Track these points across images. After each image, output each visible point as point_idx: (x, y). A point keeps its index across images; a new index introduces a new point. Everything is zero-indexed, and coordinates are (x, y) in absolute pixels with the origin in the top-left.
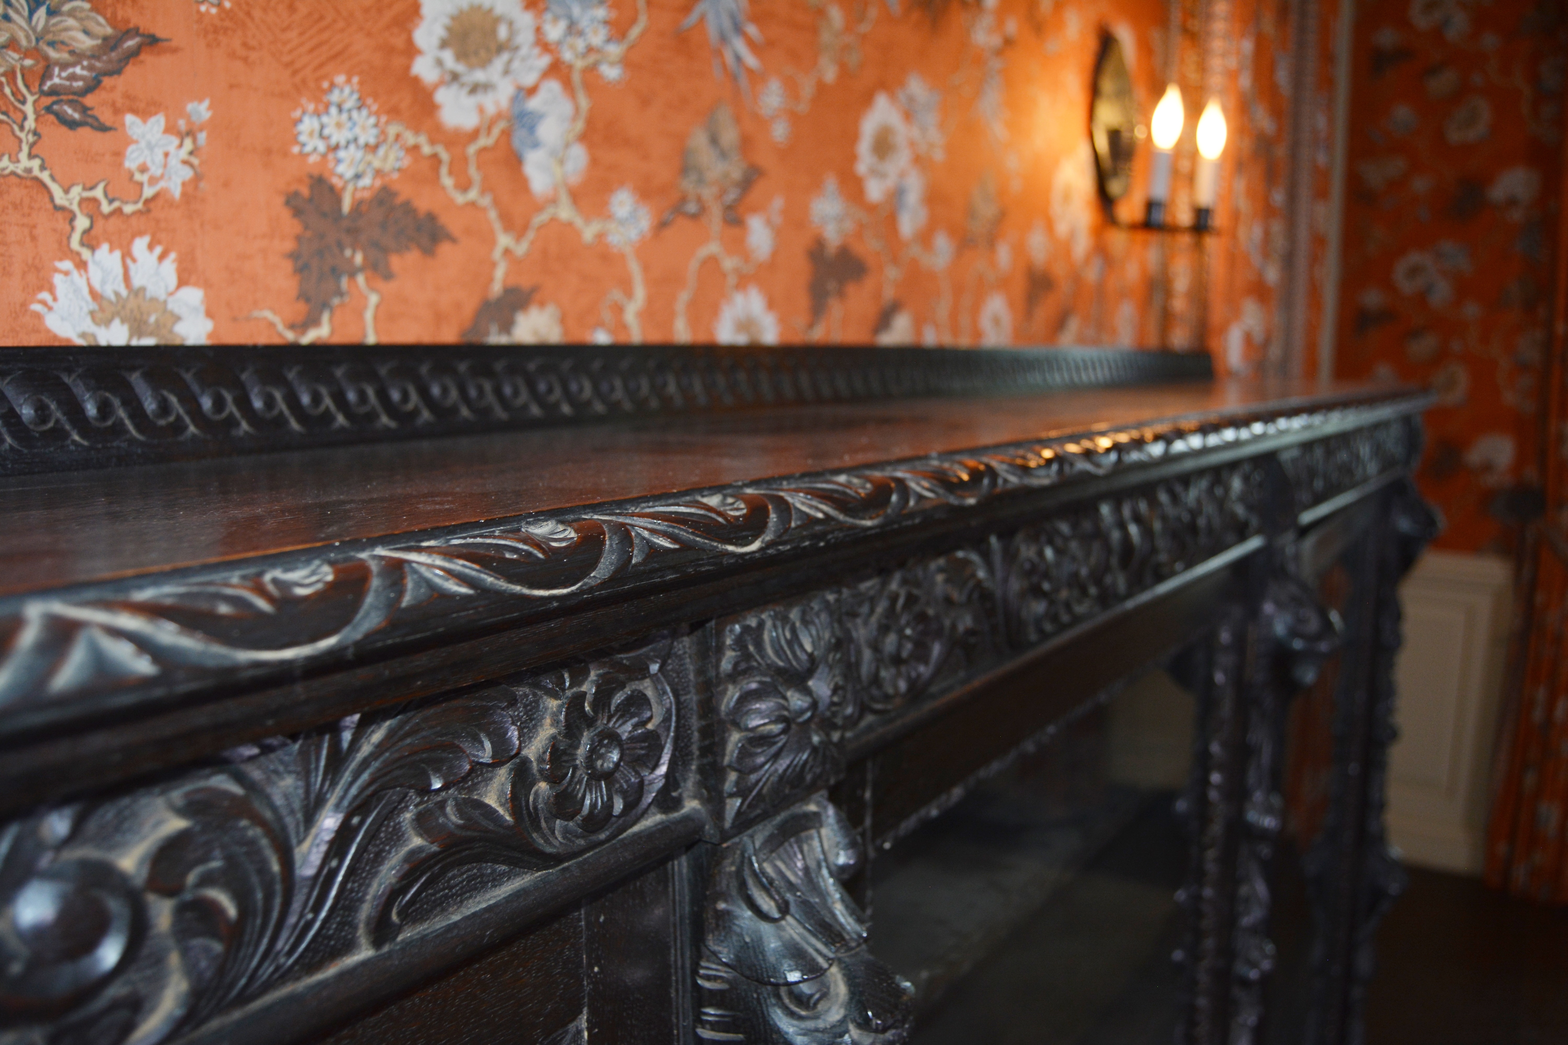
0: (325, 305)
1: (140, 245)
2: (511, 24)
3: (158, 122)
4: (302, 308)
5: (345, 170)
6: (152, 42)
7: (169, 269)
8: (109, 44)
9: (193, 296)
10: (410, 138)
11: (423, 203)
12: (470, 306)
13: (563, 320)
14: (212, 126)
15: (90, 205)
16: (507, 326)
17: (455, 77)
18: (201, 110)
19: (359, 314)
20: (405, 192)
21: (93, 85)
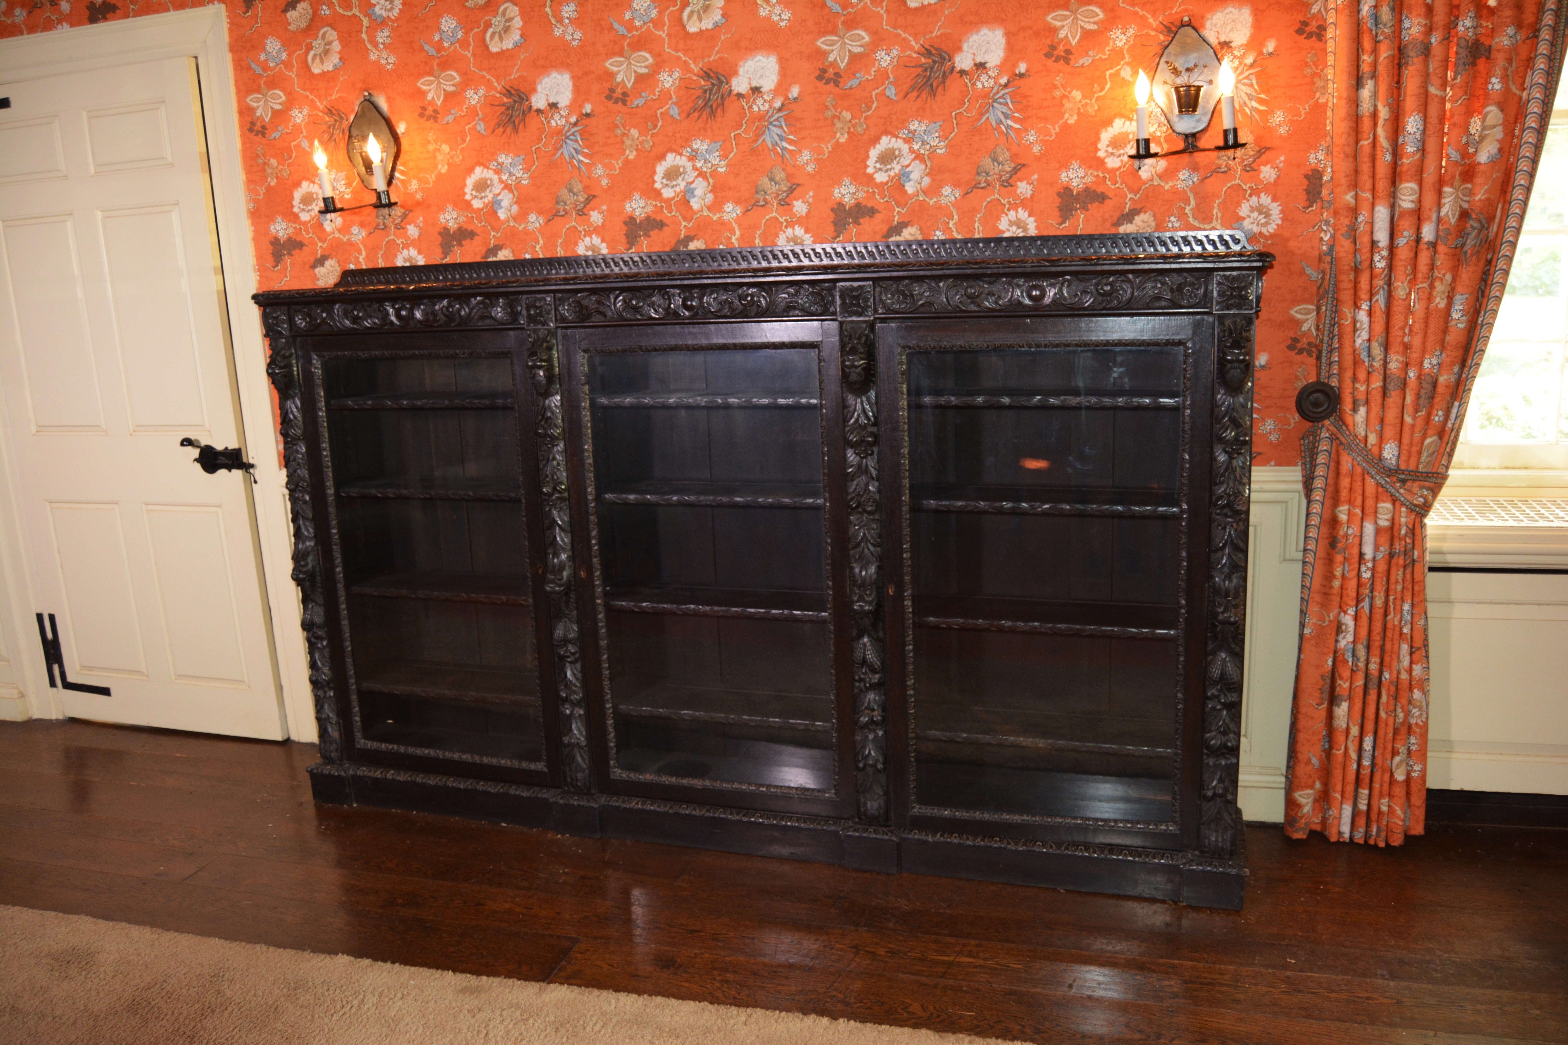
0: (633, 244)
1: (594, 236)
2: (684, 167)
3: (596, 212)
4: (628, 246)
5: (637, 214)
6: (594, 196)
7: (599, 240)
8: (587, 199)
9: (604, 245)
10: (654, 203)
11: (658, 218)
12: (673, 242)
13: (706, 243)
14: (607, 210)
15: (584, 230)
16: (686, 246)
17: (667, 185)
18: (604, 207)
19: (642, 246)
20: (653, 216)
21: (584, 207)
